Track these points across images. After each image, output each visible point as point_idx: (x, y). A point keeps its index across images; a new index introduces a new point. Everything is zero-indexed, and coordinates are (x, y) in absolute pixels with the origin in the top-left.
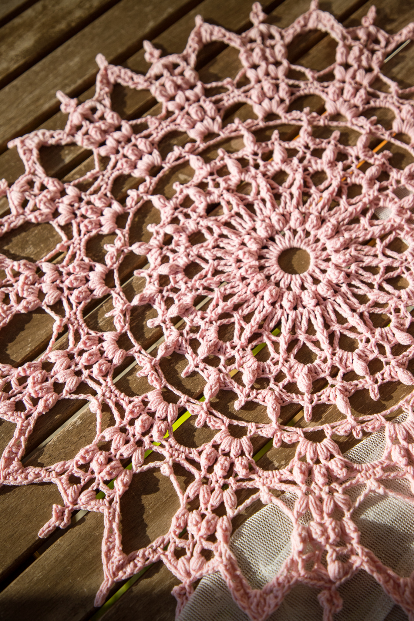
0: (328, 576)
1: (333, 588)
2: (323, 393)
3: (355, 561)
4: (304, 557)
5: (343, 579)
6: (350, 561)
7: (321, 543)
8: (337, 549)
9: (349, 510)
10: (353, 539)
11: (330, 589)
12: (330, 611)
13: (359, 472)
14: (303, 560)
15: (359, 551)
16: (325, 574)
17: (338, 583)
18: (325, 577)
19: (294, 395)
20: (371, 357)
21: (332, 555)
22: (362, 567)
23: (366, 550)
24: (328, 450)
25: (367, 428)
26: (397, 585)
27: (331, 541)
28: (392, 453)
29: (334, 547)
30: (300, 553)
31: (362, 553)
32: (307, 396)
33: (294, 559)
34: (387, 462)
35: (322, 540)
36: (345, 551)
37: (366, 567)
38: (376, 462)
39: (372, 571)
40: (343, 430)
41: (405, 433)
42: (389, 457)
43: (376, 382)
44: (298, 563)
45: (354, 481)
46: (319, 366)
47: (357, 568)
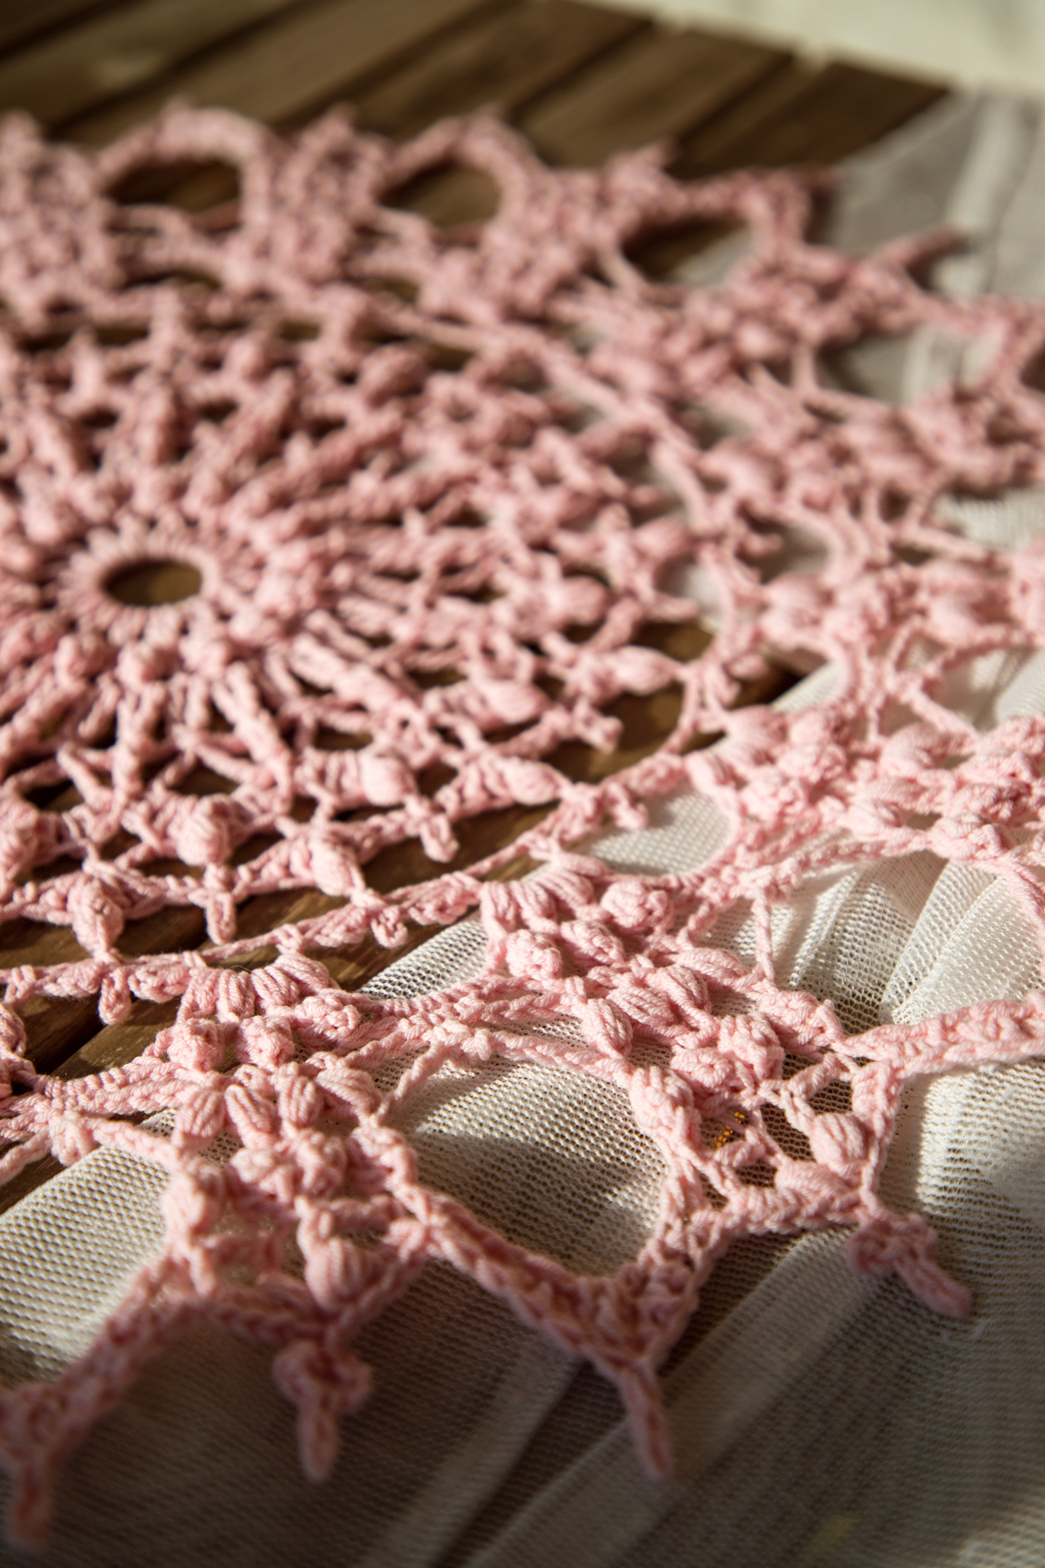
0: (308, 1294)
1: (332, 1333)
2: (269, 860)
3: (406, 1236)
4: (212, 1242)
5: (367, 1299)
6: (387, 1240)
7: (273, 1197)
8: (336, 1205)
9: (372, 1109)
10: (390, 1170)
11: (318, 1338)
12: (325, 1403)
13: (403, 1015)
14: (208, 1253)
15: (418, 1206)
16: (296, 1292)
17: (348, 1315)
18: (294, 1299)
19: (171, 881)
20: (418, 759)
21: (315, 1224)
22: (432, 1250)
23: (443, 1198)
24: (290, 977)
25: (421, 910)
26: (566, 1298)
27: (308, 1180)
28: (509, 959)
29: (323, 1202)
30: (199, 1231)
31: (429, 1209)
32: (214, 874)
33: (177, 1258)
34: (493, 981)
35: (276, 1183)
36: (365, 1210)
37: (448, 1249)
38: (459, 985)
39: (470, 1257)
40: (342, 928)
41: (543, 896)
42: (502, 967)
43: (439, 809)
44: (187, 1263)
45: (386, 1041)
46: (252, 799)
47: (414, 1255)
